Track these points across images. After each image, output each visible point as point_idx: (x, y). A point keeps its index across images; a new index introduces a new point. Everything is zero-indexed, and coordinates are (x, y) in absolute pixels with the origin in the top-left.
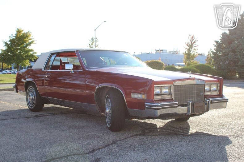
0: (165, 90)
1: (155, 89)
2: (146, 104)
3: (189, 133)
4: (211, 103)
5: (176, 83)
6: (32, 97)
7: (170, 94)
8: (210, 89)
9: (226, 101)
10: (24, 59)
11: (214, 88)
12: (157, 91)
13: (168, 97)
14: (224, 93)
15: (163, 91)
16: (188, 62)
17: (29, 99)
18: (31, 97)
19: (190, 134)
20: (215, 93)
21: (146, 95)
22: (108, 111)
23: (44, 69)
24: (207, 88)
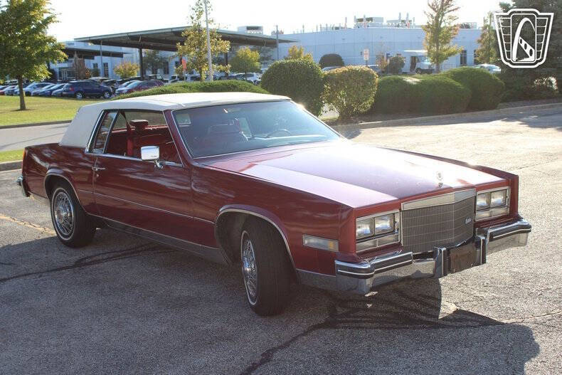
0: (382, 224)
1: (357, 225)
2: (337, 263)
3: (440, 318)
4: (491, 239)
5: (406, 206)
6: (65, 213)
7: (392, 232)
8: (489, 202)
9: (526, 229)
10: (34, 62)
11: (498, 199)
12: (363, 228)
13: (390, 239)
14: (521, 211)
15: (377, 226)
16: (434, 49)
17: (60, 217)
18: (63, 214)
19: (443, 319)
20: (502, 211)
21: (337, 243)
22: (248, 269)
23: (91, 150)
24: (481, 202)
